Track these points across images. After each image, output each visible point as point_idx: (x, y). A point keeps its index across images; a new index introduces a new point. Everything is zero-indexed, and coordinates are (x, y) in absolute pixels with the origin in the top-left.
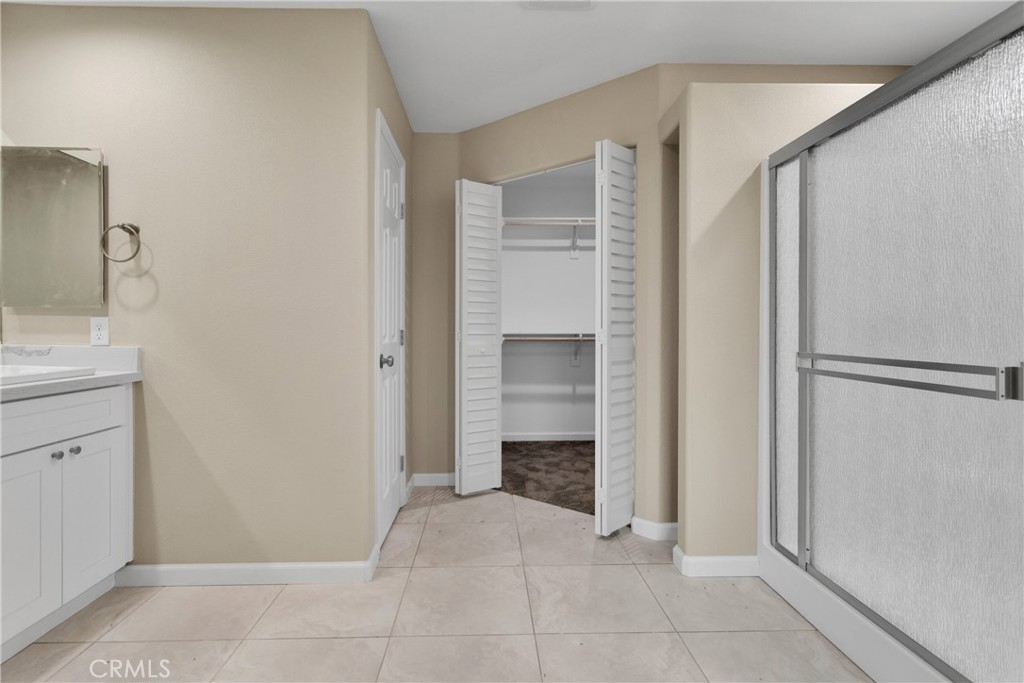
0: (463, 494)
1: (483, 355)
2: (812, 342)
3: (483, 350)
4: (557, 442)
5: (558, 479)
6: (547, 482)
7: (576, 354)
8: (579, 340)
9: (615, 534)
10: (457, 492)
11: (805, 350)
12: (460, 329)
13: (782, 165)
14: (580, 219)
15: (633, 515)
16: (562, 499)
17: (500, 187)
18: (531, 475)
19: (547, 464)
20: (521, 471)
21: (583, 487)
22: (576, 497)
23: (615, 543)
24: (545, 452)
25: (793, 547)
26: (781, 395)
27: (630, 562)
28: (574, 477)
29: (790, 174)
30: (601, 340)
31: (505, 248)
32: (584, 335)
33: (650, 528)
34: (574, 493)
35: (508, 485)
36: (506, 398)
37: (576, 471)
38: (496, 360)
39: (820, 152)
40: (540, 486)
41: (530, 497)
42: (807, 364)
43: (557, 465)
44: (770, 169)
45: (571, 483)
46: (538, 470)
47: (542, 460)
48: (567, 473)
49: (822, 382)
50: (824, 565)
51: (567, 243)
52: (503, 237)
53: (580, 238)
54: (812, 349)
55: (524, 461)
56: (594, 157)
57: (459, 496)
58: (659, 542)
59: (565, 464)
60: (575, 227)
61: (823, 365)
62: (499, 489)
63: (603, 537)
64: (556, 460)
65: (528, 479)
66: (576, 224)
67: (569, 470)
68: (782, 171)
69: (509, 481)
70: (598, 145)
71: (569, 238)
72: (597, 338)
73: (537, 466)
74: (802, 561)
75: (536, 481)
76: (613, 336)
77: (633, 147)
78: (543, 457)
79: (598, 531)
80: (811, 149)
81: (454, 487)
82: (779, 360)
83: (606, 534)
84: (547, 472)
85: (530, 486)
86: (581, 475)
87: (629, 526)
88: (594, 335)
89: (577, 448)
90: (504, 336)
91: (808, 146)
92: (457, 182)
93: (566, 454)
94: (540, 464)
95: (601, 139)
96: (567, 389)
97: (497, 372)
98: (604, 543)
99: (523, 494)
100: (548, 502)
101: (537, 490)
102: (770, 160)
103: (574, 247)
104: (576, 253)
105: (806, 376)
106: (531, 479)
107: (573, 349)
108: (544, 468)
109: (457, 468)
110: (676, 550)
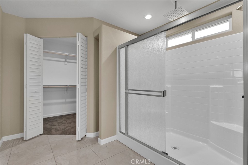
0: (27, 139)
1: (36, 92)
2: (128, 87)
3: (36, 91)
4: (61, 116)
5: (62, 127)
6: (59, 128)
7: (66, 91)
8: (67, 87)
9: (82, 139)
10: (24, 139)
11: (127, 88)
12: (26, 83)
13: (121, 48)
14: (68, 54)
15: (87, 132)
16: (64, 132)
17: (43, 40)
18: (53, 127)
19: (58, 123)
20: (49, 127)
21: (71, 127)
22: (69, 131)
23: (82, 141)
24: (57, 119)
25: (123, 131)
26: (121, 99)
27: (87, 146)
28: (67, 125)
29: (123, 50)
30: (78, 87)
31: (44, 59)
32: (69, 86)
33: (91, 135)
34: (68, 130)
35: (45, 132)
36: (44, 105)
37: (67, 123)
38: (41, 94)
39: (129, 47)
40: (57, 130)
41: (54, 134)
42: (127, 92)
43: (62, 123)
44: (119, 49)
45: (67, 127)
46: (55, 125)
47: (56, 122)
48: (65, 124)
49: (129, 95)
50: (130, 134)
51: (64, 60)
52: (44, 56)
53: (68, 59)
54: (128, 88)
55: (50, 123)
56: (76, 37)
57: (26, 140)
58: (94, 138)
59: (64, 122)
60: (66, 56)
61: (130, 92)
62: (42, 134)
63: (78, 141)
64: (61, 121)
65: (52, 129)
66: (66, 55)
67: (66, 123)
68: (121, 49)
69: (45, 131)
70: (77, 34)
71: (64, 59)
72: (77, 86)
73: (55, 124)
74: (126, 134)
75: (55, 129)
76: (82, 86)
77: (86, 37)
78: (57, 121)
79: (77, 140)
80: (127, 46)
81: (23, 138)
82: (121, 91)
83: (79, 140)
84: (58, 125)
85: (53, 131)
86: (69, 124)
87: (85, 135)
88: (76, 86)
89: (67, 117)
90: (43, 86)
91: (127, 45)
92: (25, 35)
93: (64, 119)
94: (56, 123)
95: (78, 32)
96: (64, 101)
97: (41, 97)
98: (79, 142)
99: (51, 134)
100: (60, 134)
101: (56, 131)
102: (119, 47)
103: (66, 61)
104: (66, 63)
105: (127, 94)
106: (53, 129)
107: (65, 89)
108: (57, 124)
109: (24, 131)
110: (99, 139)
